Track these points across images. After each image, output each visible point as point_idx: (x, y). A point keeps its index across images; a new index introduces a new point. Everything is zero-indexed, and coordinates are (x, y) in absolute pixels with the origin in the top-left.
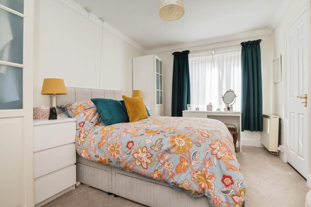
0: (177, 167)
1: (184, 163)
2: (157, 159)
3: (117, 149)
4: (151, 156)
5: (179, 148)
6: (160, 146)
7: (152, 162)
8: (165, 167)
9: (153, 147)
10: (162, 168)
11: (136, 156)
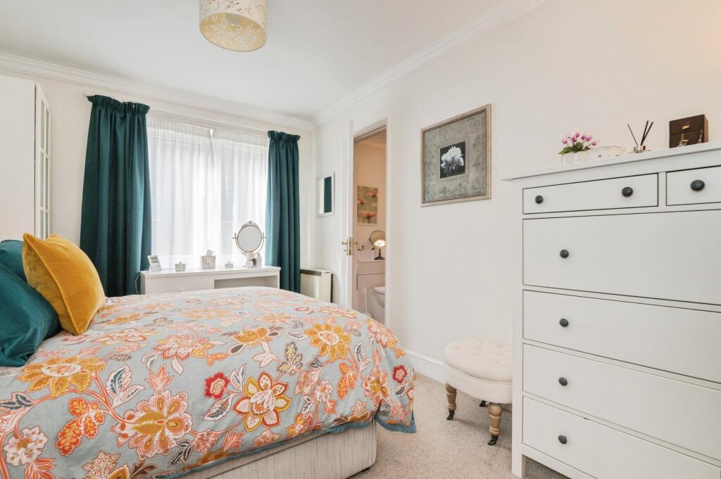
0: (340, 386)
1: (348, 375)
2: (298, 390)
3: (171, 417)
4: (284, 388)
5: (333, 351)
6: (297, 360)
7: (288, 401)
8: (318, 397)
9: (284, 368)
10: (309, 404)
11: (247, 407)
